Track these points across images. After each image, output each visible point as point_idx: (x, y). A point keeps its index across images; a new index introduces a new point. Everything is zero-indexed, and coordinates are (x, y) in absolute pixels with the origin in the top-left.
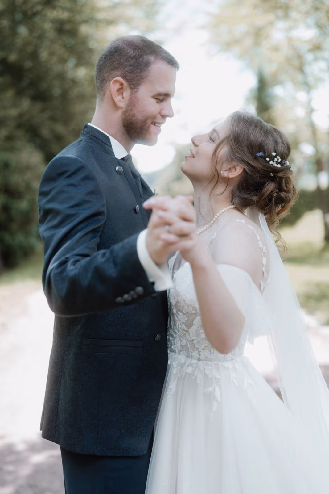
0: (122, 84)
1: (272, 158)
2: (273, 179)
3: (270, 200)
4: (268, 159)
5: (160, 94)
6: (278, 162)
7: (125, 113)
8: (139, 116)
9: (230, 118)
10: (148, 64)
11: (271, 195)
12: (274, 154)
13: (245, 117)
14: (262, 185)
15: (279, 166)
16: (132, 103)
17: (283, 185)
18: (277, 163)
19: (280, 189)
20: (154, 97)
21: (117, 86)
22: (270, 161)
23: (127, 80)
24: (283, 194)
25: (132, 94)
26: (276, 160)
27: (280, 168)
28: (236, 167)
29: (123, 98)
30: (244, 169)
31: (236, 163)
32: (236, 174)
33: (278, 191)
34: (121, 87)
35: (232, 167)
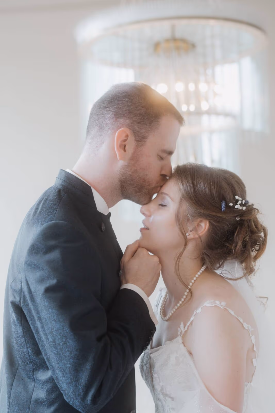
6: (242, 204)
26: (240, 202)
27: (246, 209)
28: (200, 223)
29: (125, 151)
30: (210, 222)
31: (199, 219)
32: (202, 232)
33: (251, 234)
34: (126, 138)
35: (196, 225)
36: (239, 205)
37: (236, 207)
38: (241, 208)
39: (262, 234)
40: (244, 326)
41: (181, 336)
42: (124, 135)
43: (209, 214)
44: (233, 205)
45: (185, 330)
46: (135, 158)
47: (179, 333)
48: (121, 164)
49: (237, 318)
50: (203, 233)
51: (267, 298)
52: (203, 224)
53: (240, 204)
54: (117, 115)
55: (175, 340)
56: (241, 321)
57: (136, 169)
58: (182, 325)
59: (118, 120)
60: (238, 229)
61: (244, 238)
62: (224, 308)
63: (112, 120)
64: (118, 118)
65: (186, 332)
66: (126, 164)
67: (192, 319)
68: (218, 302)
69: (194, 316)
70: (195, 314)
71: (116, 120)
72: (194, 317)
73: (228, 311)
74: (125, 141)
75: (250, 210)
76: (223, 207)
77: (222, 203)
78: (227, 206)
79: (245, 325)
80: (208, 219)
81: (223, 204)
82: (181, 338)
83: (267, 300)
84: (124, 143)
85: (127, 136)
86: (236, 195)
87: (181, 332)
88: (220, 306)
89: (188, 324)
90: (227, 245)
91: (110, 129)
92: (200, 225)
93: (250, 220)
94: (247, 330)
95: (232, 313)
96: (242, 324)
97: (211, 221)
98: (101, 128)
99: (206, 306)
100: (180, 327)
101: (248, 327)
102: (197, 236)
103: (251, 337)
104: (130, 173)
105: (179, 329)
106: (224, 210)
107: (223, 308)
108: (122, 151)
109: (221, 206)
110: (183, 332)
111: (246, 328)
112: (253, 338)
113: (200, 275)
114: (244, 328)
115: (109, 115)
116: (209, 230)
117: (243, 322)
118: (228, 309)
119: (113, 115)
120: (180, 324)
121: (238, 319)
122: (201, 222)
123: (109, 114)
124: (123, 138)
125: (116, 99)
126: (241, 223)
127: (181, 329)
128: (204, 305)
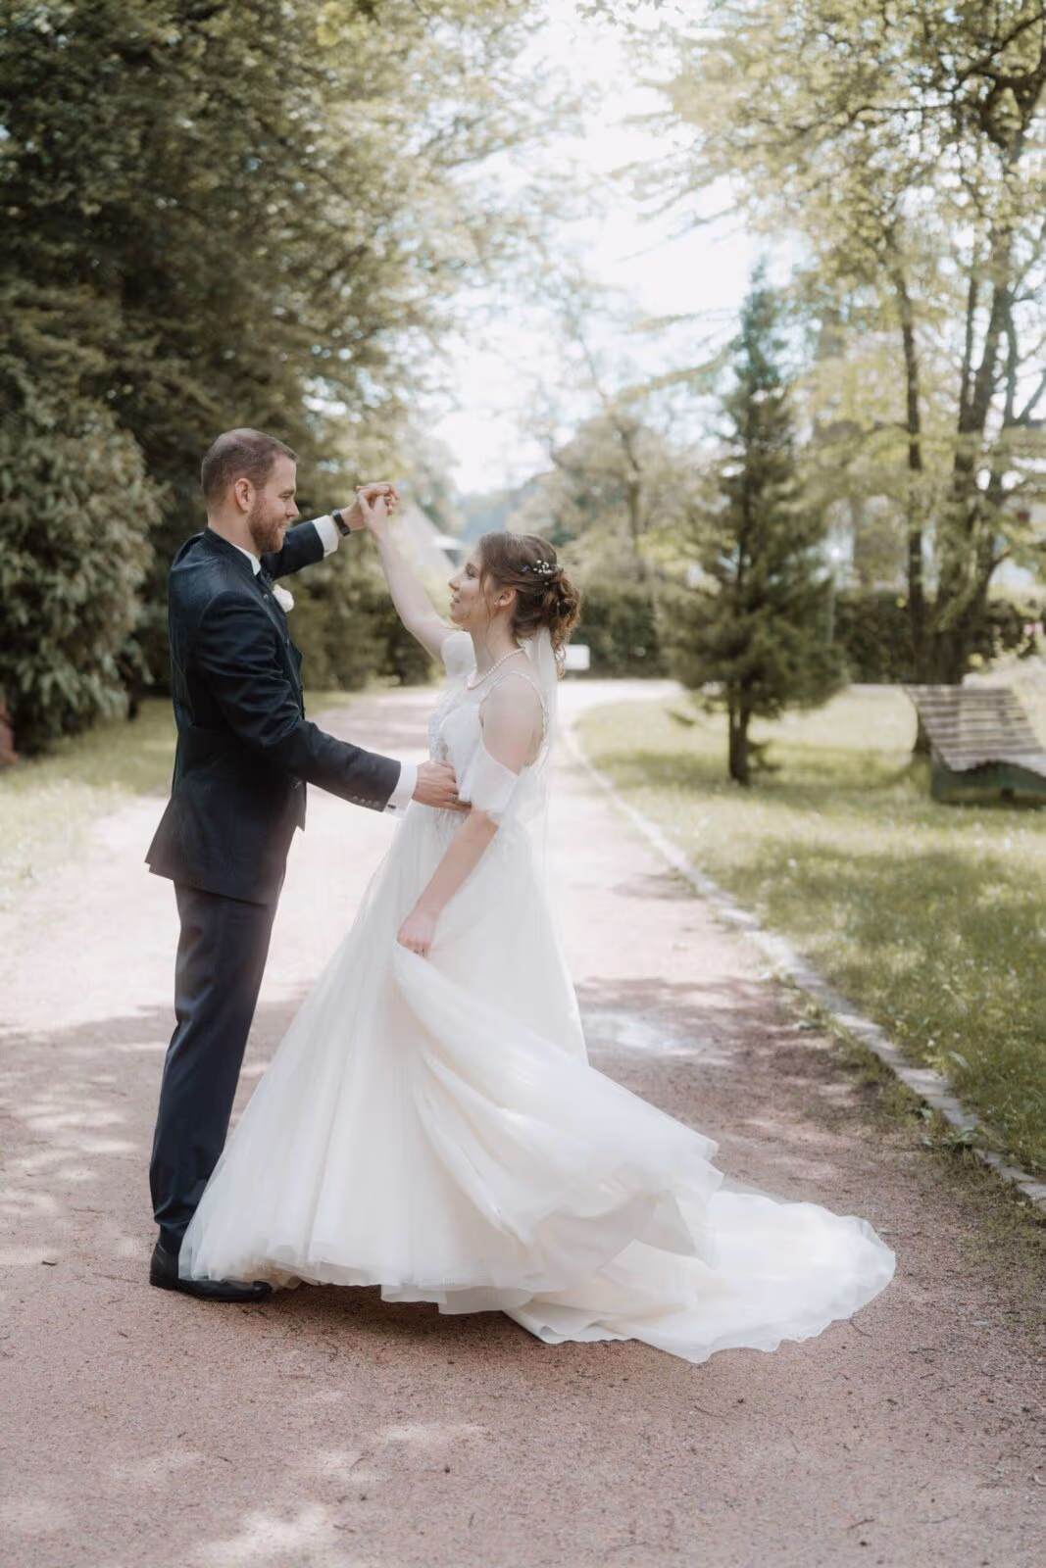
0: (246, 485)
1: (539, 567)
2: (549, 588)
3: (555, 611)
4: (535, 570)
5: (285, 493)
7: (252, 517)
8: (267, 519)
10: (272, 461)
11: (553, 604)
12: (539, 562)
14: (541, 598)
15: (549, 572)
16: (259, 504)
17: (563, 589)
18: (546, 569)
19: (561, 596)
20: (280, 496)
21: (242, 488)
22: (538, 570)
23: (252, 480)
24: (566, 600)
25: (257, 495)
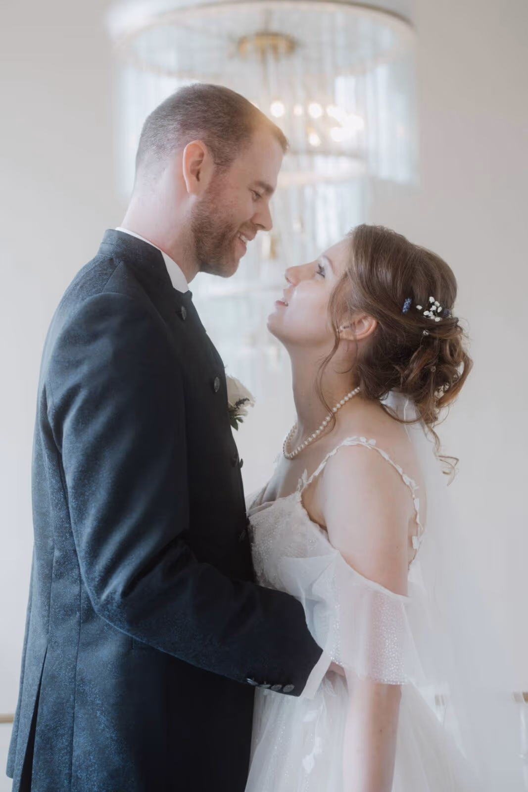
1: (428, 306)
3: (426, 379)
4: (419, 307)
6: (437, 312)
9: (351, 237)
13: (379, 234)
17: (447, 352)
19: (441, 359)
22: (423, 311)
26: (434, 308)
27: (440, 321)
28: (363, 321)
29: (198, 179)
30: (378, 323)
31: (364, 314)
32: (364, 334)
33: (439, 362)
34: (199, 159)
35: (356, 321)
36: (432, 313)
37: (426, 313)
38: (432, 317)
39: (460, 369)
40: (404, 478)
41: (302, 491)
42: (197, 153)
43: (381, 310)
44: (422, 309)
45: (308, 483)
46: (214, 191)
47: (299, 486)
48: (192, 199)
49: (392, 466)
50: (363, 336)
51: (457, 460)
52: (366, 323)
53: (433, 311)
54: (185, 126)
55: (290, 497)
56: (400, 471)
57: (215, 207)
58: (304, 475)
59: (187, 132)
60: (419, 349)
61: (427, 364)
62: (373, 448)
63: (176, 133)
64: (187, 129)
65: (310, 485)
66: (201, 199)
67: (321, 466)
68: (363, 440)
69: (326, 461)
70: (326, 458)
71: (184, 132)
72: (325, 463)
73: (379, 453)
74: (199, 162)
75: (449, 325)
76: (405, 307)
77: (406, 300)
78: (412, 307)
79: (406, 479)
80: (376, 317)
81: (408, 302)
82: (300, 494)
83: (457, 463)
84: (197, 168)
85: (202, 155)
86: (432, 296)
87: (302, 486)
88: (366, 446)
89: (316, 473)
90: (397, 368)
91: (174, 146)
92: (362, 322)
93: (443, 341)
94: (408, 486)
95: (386, 457)
96: (401, 476)
97: (380, 322)
98: (161, 147)
99: (344, 446)
100: (301, 478)
101: (410, 483)
102: (352, 338)
103: (414, 499)
104: (207, 214)
105: (300, 480)
106: (405, 312)
107: (370, 448)
108: (194, 178)
109: (403, 305)
110: (305, 486)
111: (408, 483)
112: (417, 502)
113: (348, 401)
114: (404, 483)
115: (174, 126)
116: (373, 333)
117: (403, 473)
118: (380, 450)
119: (179, 126)
120: (303, 472)
121: (395, 468)
122: (365, 318)
123: (172, 124)
124: (196, 158)
125: (184, 103)
126: (428, 341)
127: (302, 480)
128: (343, 444)
